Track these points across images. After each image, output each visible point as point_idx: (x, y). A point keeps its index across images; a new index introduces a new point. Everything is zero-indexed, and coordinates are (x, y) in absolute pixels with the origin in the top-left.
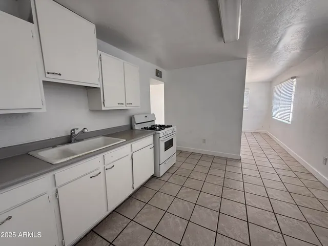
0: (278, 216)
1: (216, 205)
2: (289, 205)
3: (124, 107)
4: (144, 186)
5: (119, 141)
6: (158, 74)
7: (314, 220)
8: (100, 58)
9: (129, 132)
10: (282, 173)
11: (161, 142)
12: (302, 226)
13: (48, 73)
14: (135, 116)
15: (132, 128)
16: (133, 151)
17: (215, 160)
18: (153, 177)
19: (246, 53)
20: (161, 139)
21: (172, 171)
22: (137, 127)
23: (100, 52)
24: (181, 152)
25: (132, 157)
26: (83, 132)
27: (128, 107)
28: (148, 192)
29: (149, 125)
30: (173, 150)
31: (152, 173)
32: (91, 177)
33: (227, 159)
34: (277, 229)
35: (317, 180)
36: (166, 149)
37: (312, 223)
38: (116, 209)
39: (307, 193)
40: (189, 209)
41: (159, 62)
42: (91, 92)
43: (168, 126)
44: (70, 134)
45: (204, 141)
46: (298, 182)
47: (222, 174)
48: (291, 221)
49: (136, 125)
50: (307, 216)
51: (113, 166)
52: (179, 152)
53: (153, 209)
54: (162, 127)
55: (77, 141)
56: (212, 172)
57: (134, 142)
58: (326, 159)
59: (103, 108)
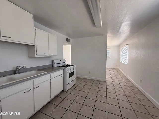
0: (121, 108)
1: (93, 105)
2: (125, 102)
3: (48, 56)
4: (57, 96)
5: (44, 72)
6: (68, 40)
7: (136, 109)
8: (35, 31)
9: (51, 68)
10: (124, 87)
11: (67, 73)
12: (131, 112)
13: (3, 36)
14: (54, 60)
15: (53, 66)
16: (51, 78)
17: (95, 82)
18: (63, 91)
19: (107, 33)
20: (67, 72)
21: (73, 88)
22: (55, 66)
23: (35, 28)
24: (79, 78)
25: (50, 81)
26: (23, 68)
27: (50, 55)
28: (59, 100)
29: (62, 65)
30: (74, 77)
31: (62, 89)
32: (24, 93)
33: (100, 81)
34: (120, 114)
35: (138, 90)
36: (70, 77)
37: (135, 110)
38: (40, 110)
39: (134, 96)
40: (79, 107)
41: (68, 34)
42: (30, 48)
43: (72, 65)
44: (15, 69)
45: (90, 72)
46: (130, 91)
47: (97, 88)
48: (126, 110)
49: (55, 65)
50: (134, 107)
51: (39, 86)
52: (77, 78)
53: (61, 108)
54: (68, 66)
55: (19, 73)
56: (92, 88)
57: (52, 73)
58: (141, 80)
59: (36, 56)
